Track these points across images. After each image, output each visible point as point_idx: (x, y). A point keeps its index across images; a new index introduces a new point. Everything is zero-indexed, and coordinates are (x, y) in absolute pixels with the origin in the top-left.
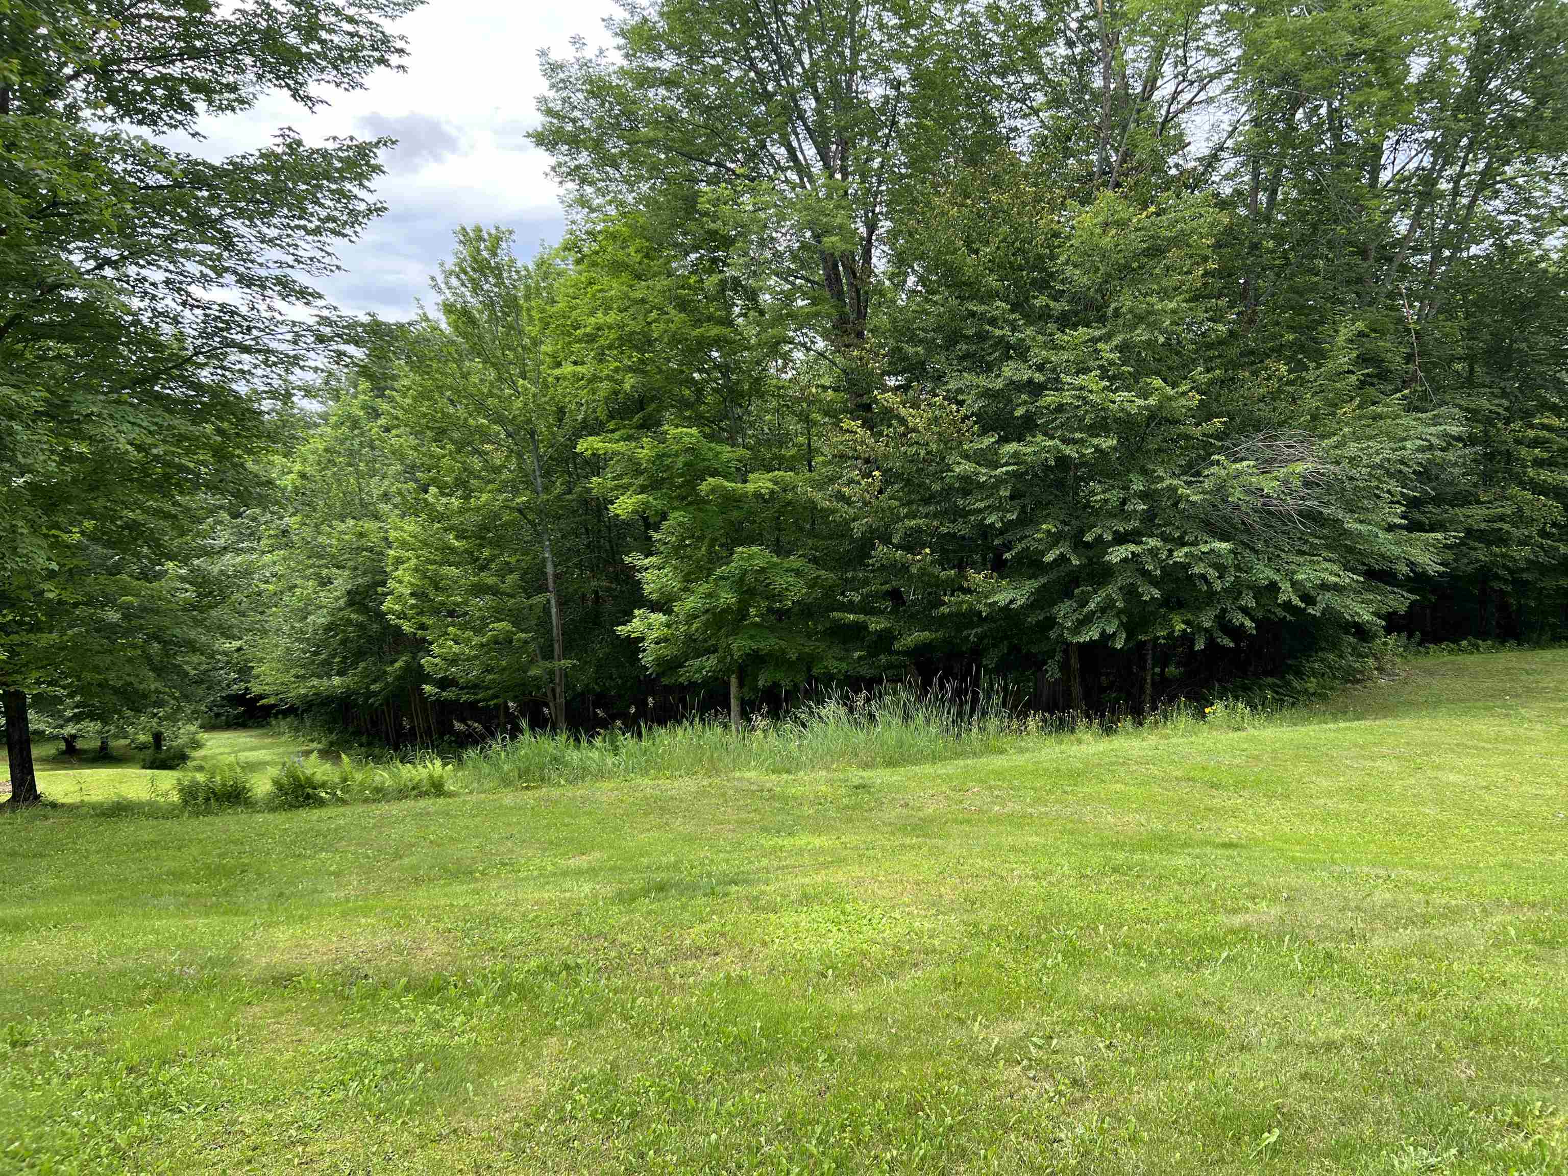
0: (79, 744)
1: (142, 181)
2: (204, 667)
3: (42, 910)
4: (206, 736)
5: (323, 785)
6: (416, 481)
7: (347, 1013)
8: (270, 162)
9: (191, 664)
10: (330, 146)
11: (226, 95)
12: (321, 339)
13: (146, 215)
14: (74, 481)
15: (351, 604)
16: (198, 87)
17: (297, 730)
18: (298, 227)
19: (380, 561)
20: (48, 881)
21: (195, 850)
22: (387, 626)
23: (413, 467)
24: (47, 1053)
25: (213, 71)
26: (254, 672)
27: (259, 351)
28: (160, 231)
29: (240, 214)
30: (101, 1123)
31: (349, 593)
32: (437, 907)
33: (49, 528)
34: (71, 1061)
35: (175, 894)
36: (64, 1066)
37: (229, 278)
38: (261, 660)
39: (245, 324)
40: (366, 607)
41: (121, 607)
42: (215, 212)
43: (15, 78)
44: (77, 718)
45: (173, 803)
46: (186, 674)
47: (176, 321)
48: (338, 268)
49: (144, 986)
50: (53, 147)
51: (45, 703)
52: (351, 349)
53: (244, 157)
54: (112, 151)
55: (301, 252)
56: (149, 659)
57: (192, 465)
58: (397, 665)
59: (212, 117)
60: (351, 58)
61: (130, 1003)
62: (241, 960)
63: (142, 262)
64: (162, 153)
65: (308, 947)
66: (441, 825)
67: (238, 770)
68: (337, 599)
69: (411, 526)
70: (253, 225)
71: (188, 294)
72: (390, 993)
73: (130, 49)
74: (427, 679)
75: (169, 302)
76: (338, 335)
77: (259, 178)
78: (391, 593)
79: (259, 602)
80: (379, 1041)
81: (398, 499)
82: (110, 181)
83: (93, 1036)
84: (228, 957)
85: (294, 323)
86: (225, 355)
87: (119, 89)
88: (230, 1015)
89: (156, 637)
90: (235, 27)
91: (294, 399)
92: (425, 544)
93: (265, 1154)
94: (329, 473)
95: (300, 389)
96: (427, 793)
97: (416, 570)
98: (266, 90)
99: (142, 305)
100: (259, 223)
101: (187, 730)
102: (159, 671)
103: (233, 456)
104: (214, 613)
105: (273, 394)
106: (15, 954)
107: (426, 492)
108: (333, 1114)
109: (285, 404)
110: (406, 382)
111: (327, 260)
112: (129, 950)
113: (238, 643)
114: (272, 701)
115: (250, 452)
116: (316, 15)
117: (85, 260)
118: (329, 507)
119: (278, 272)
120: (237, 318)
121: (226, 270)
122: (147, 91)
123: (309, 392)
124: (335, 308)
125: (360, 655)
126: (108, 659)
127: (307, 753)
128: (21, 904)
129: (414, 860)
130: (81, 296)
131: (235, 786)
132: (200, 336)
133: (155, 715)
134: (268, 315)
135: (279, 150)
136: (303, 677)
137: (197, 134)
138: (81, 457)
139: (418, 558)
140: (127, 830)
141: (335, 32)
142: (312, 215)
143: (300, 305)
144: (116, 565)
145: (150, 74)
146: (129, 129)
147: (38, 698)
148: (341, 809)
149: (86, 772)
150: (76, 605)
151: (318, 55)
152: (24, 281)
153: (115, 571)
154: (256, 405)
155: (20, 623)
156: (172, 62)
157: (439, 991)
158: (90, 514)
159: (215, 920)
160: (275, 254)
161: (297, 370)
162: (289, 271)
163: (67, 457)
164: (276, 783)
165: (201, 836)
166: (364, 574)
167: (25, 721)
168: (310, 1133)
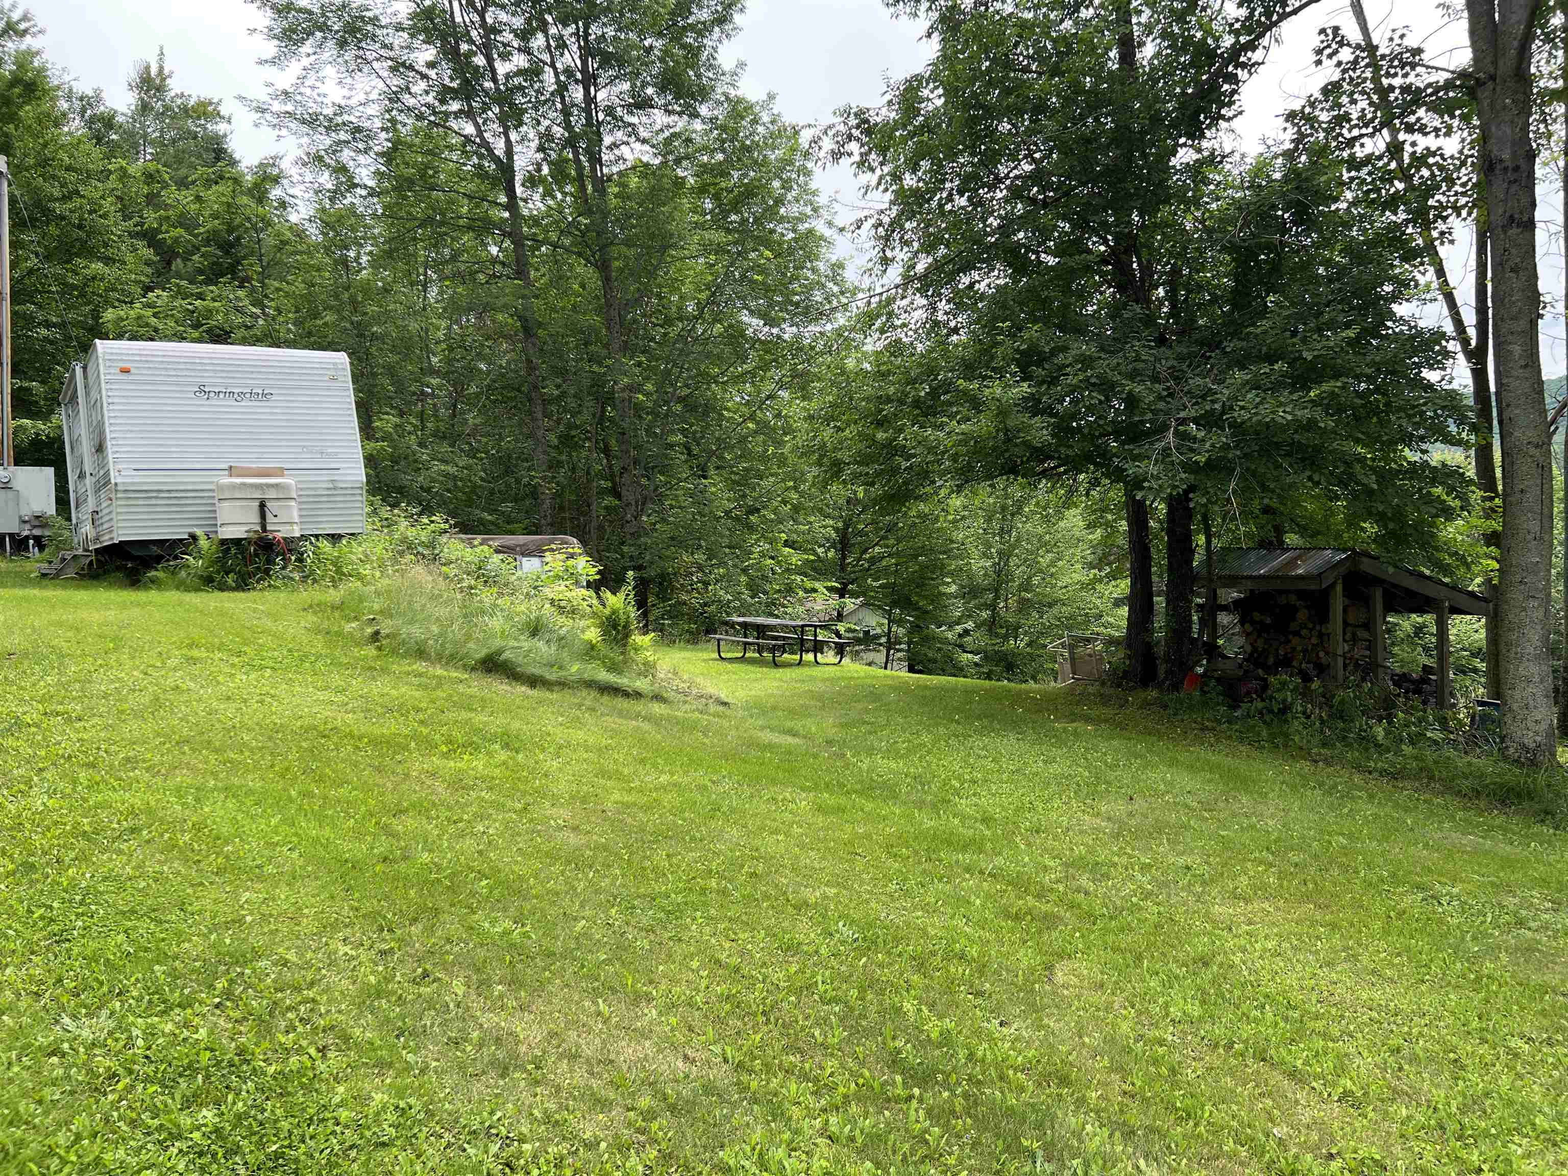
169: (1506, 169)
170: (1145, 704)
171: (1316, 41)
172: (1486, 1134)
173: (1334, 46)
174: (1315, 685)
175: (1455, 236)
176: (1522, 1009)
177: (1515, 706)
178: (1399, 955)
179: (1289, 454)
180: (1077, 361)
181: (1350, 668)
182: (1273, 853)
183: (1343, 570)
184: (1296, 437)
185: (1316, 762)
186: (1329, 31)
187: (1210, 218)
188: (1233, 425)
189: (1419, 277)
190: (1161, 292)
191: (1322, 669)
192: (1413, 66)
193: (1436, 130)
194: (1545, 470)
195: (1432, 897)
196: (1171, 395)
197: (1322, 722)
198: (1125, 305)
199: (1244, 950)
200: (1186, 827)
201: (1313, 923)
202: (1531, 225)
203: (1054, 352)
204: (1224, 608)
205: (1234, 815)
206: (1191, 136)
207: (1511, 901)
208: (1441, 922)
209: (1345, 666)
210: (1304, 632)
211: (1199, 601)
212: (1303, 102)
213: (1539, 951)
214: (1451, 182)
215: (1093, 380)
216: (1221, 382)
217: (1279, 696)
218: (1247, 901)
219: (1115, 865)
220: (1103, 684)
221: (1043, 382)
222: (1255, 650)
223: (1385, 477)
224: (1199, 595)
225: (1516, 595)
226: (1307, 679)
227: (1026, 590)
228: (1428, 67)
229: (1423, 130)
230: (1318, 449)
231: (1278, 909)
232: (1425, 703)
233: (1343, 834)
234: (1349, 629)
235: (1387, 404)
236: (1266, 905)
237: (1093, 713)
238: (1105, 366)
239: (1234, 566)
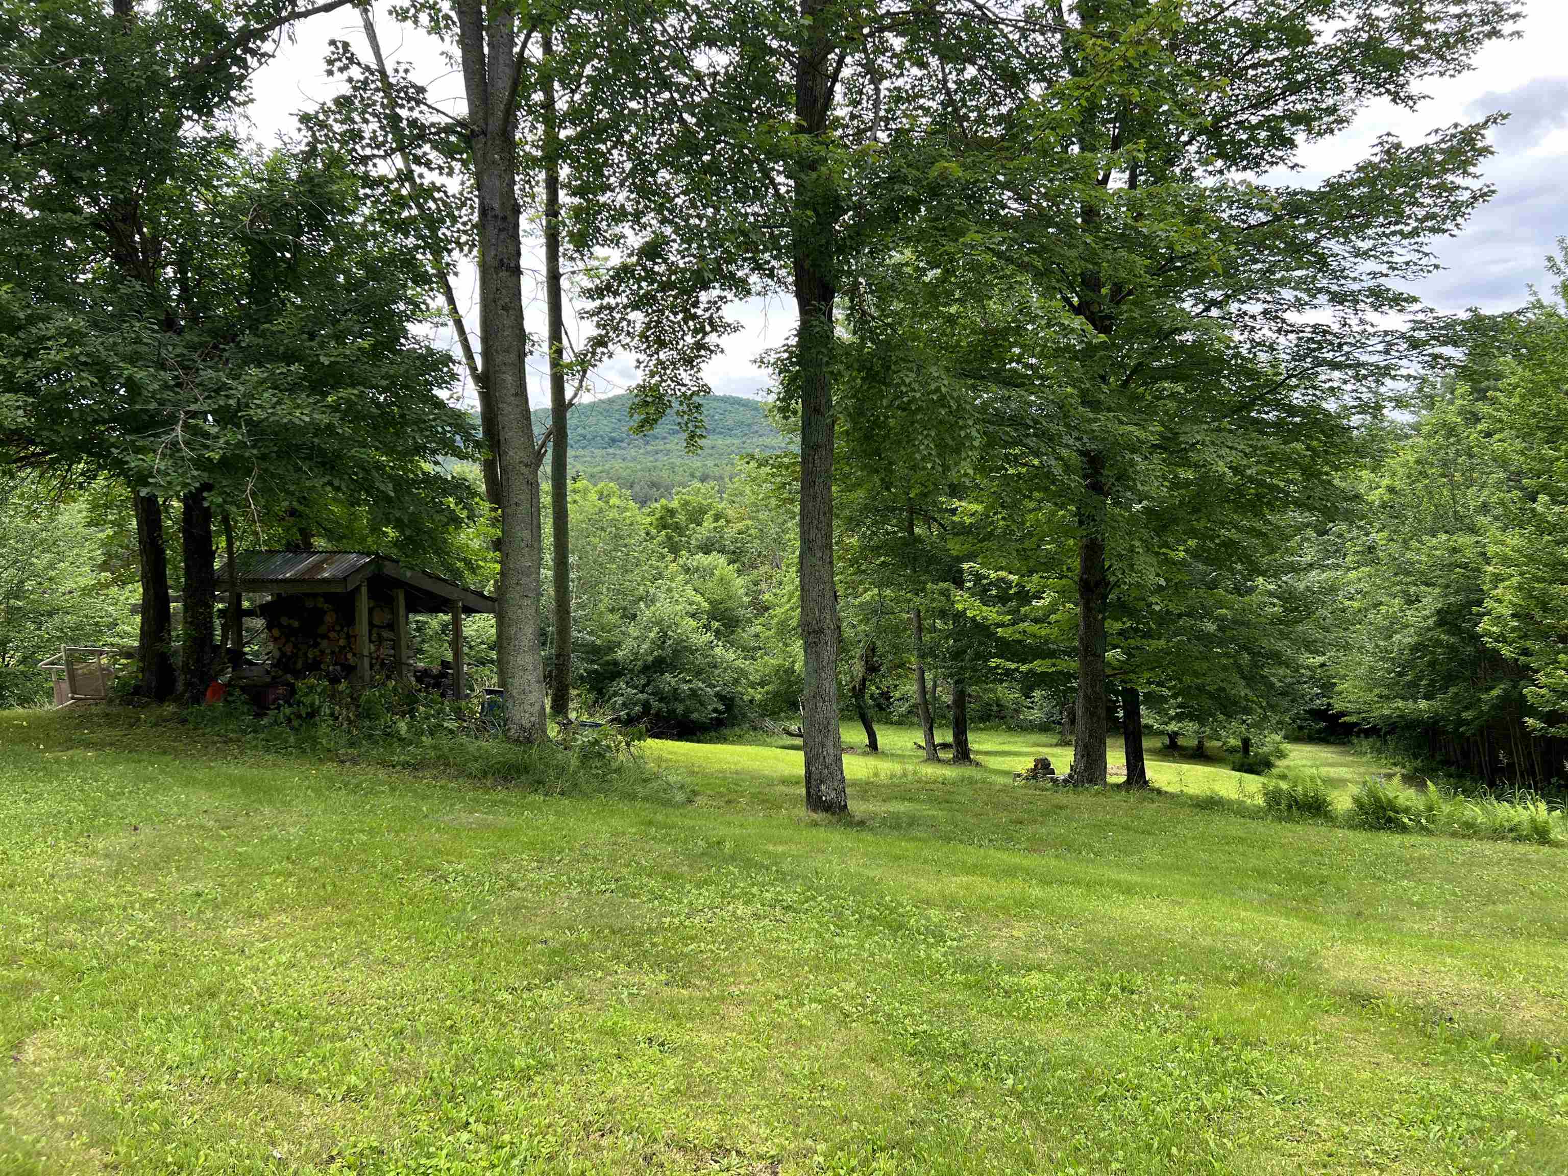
0: (1181, 741)
1: (1244, 222)
2: (1288, 680)
3: (1148, 880)
4: (1289, 746)
5: (1407, 810)
6: (1523, 489)
7: (1429, 1052)
8: (1367, 174)
9: (1277, 675)
10: (1432, 140)
11: (1326, 119)
12: (1414, 344)
13: (1247, 253)
14: (1181, 503)
15: (1441, 623)
16: (1297, 119)
17: (1379, 751)
18: (1394, 233)
19: (1476, 578)
20: (1153, 856)
21: (1276, 853)
22: (1483, 650)
23: (1518, 474)
24: (1148, 1004)
25: (1314, 100)
26: (1337, 689)
27: (1349, 366)
28: (1259, 266)
29: (1335, 232)
30: (1191, 1080)
31: (1439, 612)
32: (1538, 967)
33: (1160, 547)
34: (1167, 1017)
35: (1259, 890)
36: (1162, 1021)
37: (1322, 298)
38: (1344, 677)
39: (1337, 341)
40: (1459, 628)
41: (1217, 619)
42: (1311, 236)
43: (1142, 156)
44: (1179, 718)
45: (1258, 806)
46: (1272, 685)
47: (1272, 348)
48: (1437, 267)
49: (1230, 968)
50: (1170, 209)
51: (1154, 701)
52: (1448, 351)
53: (1341, 176)
54: (1220, 200)
55: (1396, 259)
56: (1239, 667)
57: (1282, 484)
58: (1495, 693)
59: (1311, 145)
60: (1457, 42)
61: (1218, 980)
62: (1320, 967)
63: (1243, 298)
64: (1263, 191)
65: (1388, 972)
66: (1544, 877)
67: (1319, 782)
68: (1425, 618)
69: (1514, 540)
70: (1348, 241)
71: (1284, 321)
72: (1479, 1045)
73: (1237, 101)
74: (1532, 711)
75: (1266, 332)
76: (1434, 338)
77: (1355, 193)
78: (1488, 613)
79: (1343, 619)
80: (1465, 1092)
81: (1500, 511)
82: (1219, 228)
83: (1186, 1001)
84: (1308, 961)
85: (1386, 333)
86: (1317, 374)
87: (1228, 142)
88: (1308, 1017)
89: (1244, 648)
90: (1337, 48)
91: (1385, 411)
92: (1531, 559)
93: (1339, 1164)
94: (1419, 485)
95: (1391, 399)
96: (1528, 838)
97: (1520, 588)
98: (1366, 103)
99: (1242, 338)
100: (1353, 238)
101: (1272, 740)
102: (1250, 680)
103: (1321, 473)
104: (1300, 628)
105: (1363, 408)
106: (1126, 912)
107: (1534, 501)
108: (1413, 1151)
109: (1375, 417)
110: (1513, 380)
111: (1424, 261)
112: (1218, 932)
113: (1320, 659)
114: (1353, 719)
115: (1337, 468)
116: (1420, 8)
117: (1195, 305)
118: (1420, 521)
119: (1372, 283)
120: (1329, 337)
121: (1320, 291)
122: (1252, 137)
123: (1400, 402)
124: (1432, 310)
125: (1450, 679)
126: (1205, 665)
127: (1389, 776)
128: (1131, 872)
129: (1510, 908)
130: (1191, 338)
131: (1316, 798)
132: (1294, 359)
133: (1244, 722)
134: (1359, 329)
135: (1376, 160)
136: (1387, 698)
137: (1296, 165)
138: (1187, 483)
139: (1522, 574)
140: (1219, 824)
141: (1440, 19)
142: (1409, 217)
143: (1393, 313)
144: (1214, 580)
145: (1254, 120)
146: (1235, 176)
147: (1148, 696)
148: (1426, 839)
149: (1186, 767)
150: (1180, 616)
151: (1421, 49)
152: (1146, 332)
153: (1213, 585)
154: (1345, 422)
155: (1136, 630)
156: (1275, 103)
157: (1538, 1058)
158: (1193, 533)
159: (1296, 923)
160: (1371, 265)
161: (1388, 381)
162: (1382, 280)
163: (1176, 484)
164: (1357, 800)
165: (1284, 841)
166: (1457, 592)
167: (1139, 715)
168: (1387, 1161)
169: (496, 217)
170: (160, 722)
171: (328, 50)
172: (474, 1088)
173: (345, 61)
174: (342, 686)
175: (459, 268)
176: (508, 963)
177: (515, 693)
178: (408, 938)
179: (309, 458)
180: (61, 335)
181: (377, 667)
182: (293, 862)
183: (368, 573)
184: (316, 440)
185: (343, 762)
186: (340, 45)
187: (223, 203)
188: (249, 422)
189: (429, 301)
190: (170, 271)
191: (349, 670)
192: (418, 103)
193: (440, 168)
194: (533, 485)
195: (440, 877)
196: (179, 385)
197: (350, 722)
198: (124, 278)
199: (255, 970)
200: (197, 850)
201: (330, 925)
202: (517, 272)
203: (32, 320)
204: (250, 613)
205: (255, 829)
206: (198, 110)
207: (505, 867)
208: (445, 899)
209: (372, 666)
210: (332, 635)
211: (220, 606)
212: (317, 107)
213: (526, 907)
214: (454, 220)
215: (83, 359)
216: (236, 377)
217: (307, 700)
218: (262, 917)
219: (110, 908)
220: (110, 702)
221: (16, 353)
222: (283, 654)
223: (403, 486)
224: (221, 600)
225: (513, 595)
226: (335, 681)
227: (17, 598)
228: (429, 107)
229: (428, 164)
230: (338, 456)
231: (295, 919)
232: (443, 695)
233: (363, 831)
234: (375, 631)
235: (403, 416)
236: (283, 917)
237: (94, 737)
238: (95, 341)
239: (260, 571)
